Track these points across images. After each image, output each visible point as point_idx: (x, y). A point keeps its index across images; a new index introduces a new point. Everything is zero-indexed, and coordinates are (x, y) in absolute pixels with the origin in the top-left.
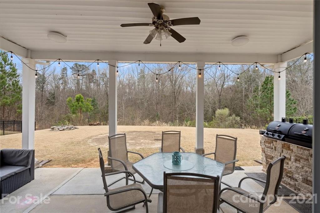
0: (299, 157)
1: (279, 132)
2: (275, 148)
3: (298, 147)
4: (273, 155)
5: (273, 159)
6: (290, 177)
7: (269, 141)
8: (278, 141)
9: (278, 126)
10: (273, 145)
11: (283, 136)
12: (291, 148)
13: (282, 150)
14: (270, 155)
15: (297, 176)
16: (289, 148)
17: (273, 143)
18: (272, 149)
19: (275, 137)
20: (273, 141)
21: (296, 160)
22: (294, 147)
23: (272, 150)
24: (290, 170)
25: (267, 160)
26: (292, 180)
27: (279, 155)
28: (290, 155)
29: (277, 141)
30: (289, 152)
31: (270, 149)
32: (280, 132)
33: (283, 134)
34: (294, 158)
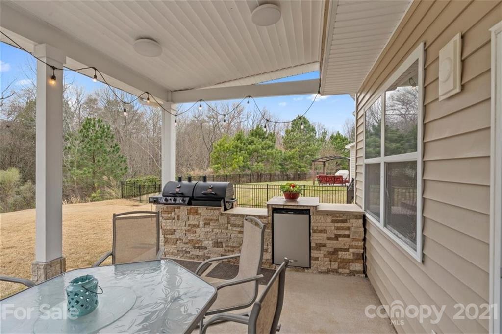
0: (209, 219)
1: (181, 195)
2: (178, 216)
3: (207, 209)
4: (174, 228)
5: (175, 233)
6: (198, 248)
7: (169, 209)
8: (182, 207)
9: (179, 187)
10: (175, 214)
11: (187, 199)
12: (199, 211)
13: (188, 217)
14: (171, 228)
15: (207, 242)
16: (196, 213)
17: (174, 211)
18: (174, 219)
19: (178, 202)
20: (174, 208)
21: (205, 224)
22: (202, 210)
23: (173, 221)
24: (198, 239)
25: (165, 238)
26: (201, 250)
27: (184, 224)
28: (198, 221)
29: (180, 208)
30: (197, 217)
31: (170, 221)
32: (182, 195)
33: (188, 197)
34: (203, 223)
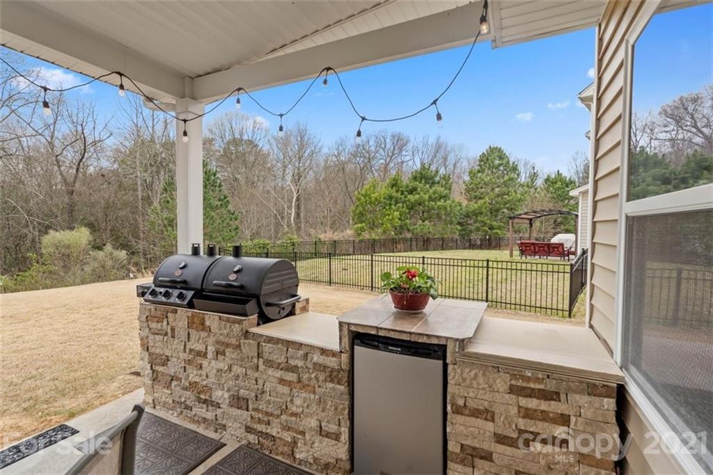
0: (223, 343)
1: (182, 285)
2: (173, 330)
3: (220, 317)
4: (168, 353)
5: (169, 362)
6: (205, 402)
7: (158, 313)
8: (179, 309)
9: (181, 268)
10: (168, 324)
11: (190, 294)
12: (207, 323)
13: (189, 334)
14: (162, 353)
15: (220, 393)
16: (202, 326)
17: (167, 317)
18: (166, 334)
19: (172, 300)
20: (167, 312)
21: (217, 353)
22: (212, 319)
23: (166, 338)
24: (205, 383)
25: (153, 371)
27: (182, 348)
28: (204, 344)
29: (176, 312)
30: (204, 334)
31: (161, 337)
32: (184, 285)
33: (192, 289)
34: (214, 349)
